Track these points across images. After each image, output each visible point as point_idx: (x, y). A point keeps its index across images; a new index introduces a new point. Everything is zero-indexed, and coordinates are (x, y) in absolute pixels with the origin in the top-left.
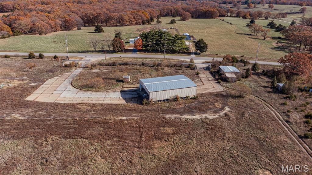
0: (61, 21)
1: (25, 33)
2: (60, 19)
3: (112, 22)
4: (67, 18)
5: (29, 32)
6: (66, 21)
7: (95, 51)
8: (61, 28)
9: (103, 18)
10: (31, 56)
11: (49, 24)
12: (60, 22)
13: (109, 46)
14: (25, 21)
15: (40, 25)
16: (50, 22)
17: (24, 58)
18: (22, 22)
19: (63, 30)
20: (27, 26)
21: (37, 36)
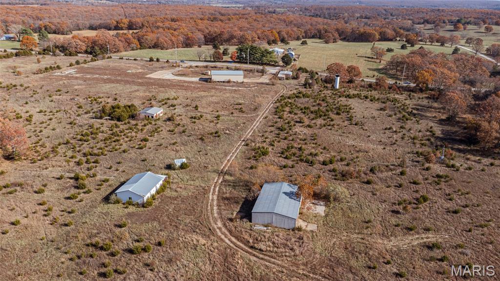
0: (183, 38)
1: (150, 48)
2: (183, 36)
3: (233, 41)
4: (189, 36)
5: (153, 47)
6: (188, 39)
7: (200, 61)
8: (183, 44)
9: (226, 36)
10: (151, 60)
11: (171, 41)
12: (181, 39)
13: (210, 57)
14: (151, 37)
15: (163, 41)
16: (173, 38)
17: (147, 61)
18: (149, 38)
19: (184, 47)
20: (152, 41)
21: (159, 50)
